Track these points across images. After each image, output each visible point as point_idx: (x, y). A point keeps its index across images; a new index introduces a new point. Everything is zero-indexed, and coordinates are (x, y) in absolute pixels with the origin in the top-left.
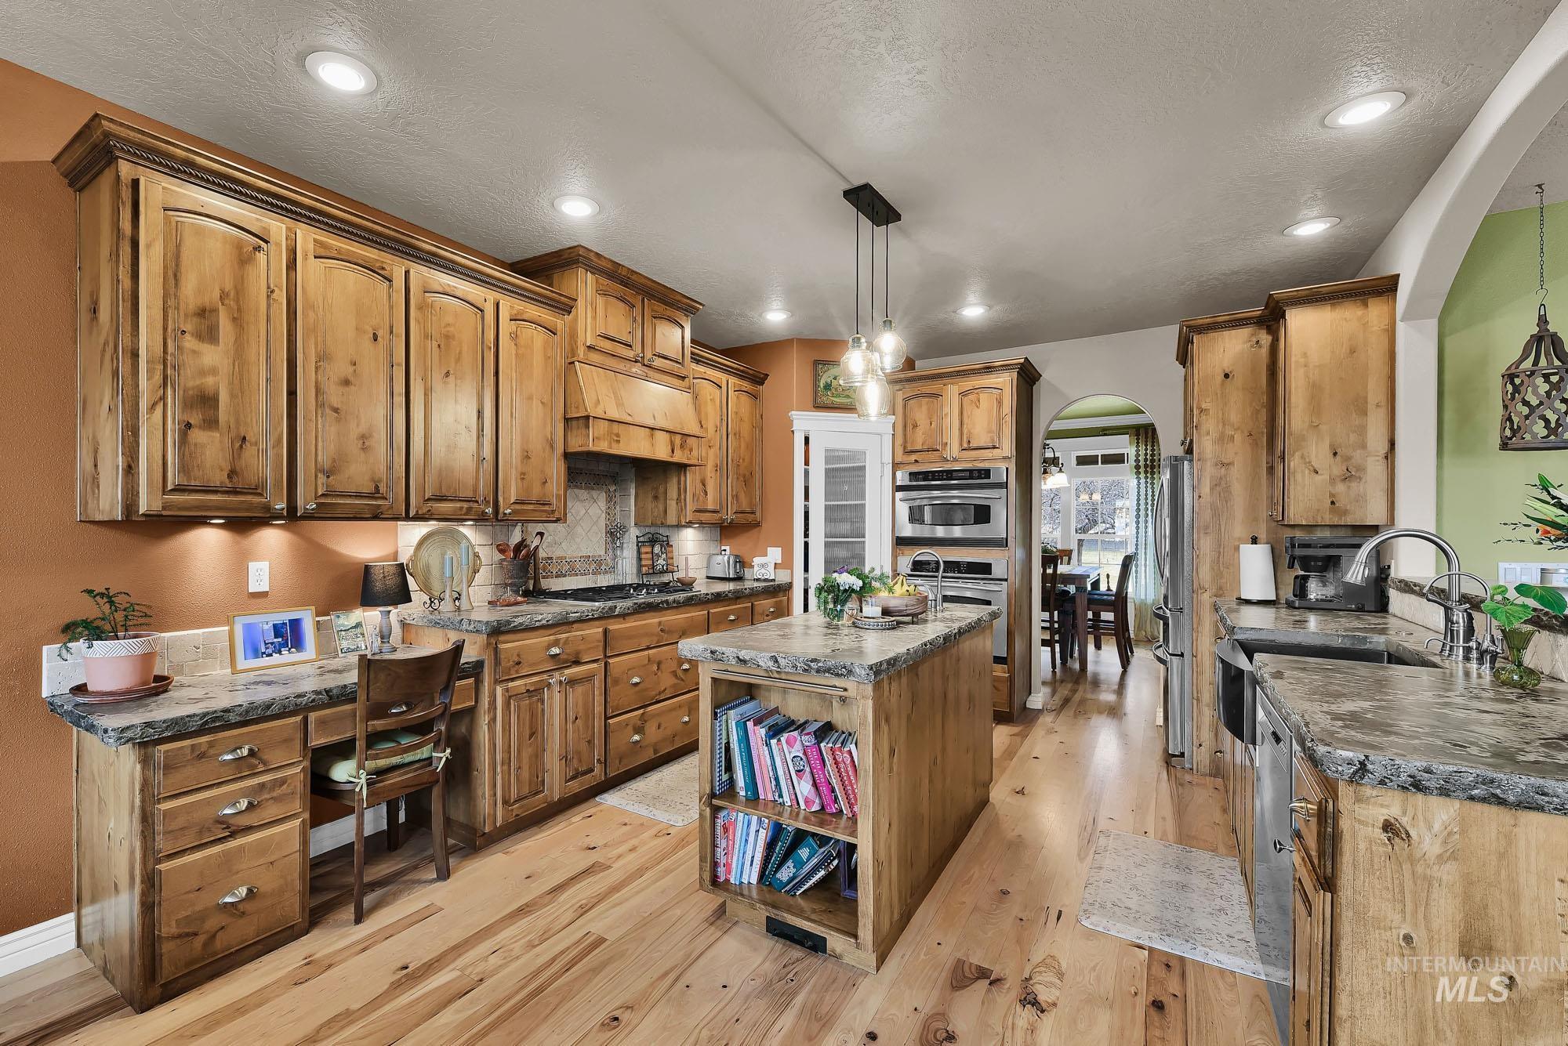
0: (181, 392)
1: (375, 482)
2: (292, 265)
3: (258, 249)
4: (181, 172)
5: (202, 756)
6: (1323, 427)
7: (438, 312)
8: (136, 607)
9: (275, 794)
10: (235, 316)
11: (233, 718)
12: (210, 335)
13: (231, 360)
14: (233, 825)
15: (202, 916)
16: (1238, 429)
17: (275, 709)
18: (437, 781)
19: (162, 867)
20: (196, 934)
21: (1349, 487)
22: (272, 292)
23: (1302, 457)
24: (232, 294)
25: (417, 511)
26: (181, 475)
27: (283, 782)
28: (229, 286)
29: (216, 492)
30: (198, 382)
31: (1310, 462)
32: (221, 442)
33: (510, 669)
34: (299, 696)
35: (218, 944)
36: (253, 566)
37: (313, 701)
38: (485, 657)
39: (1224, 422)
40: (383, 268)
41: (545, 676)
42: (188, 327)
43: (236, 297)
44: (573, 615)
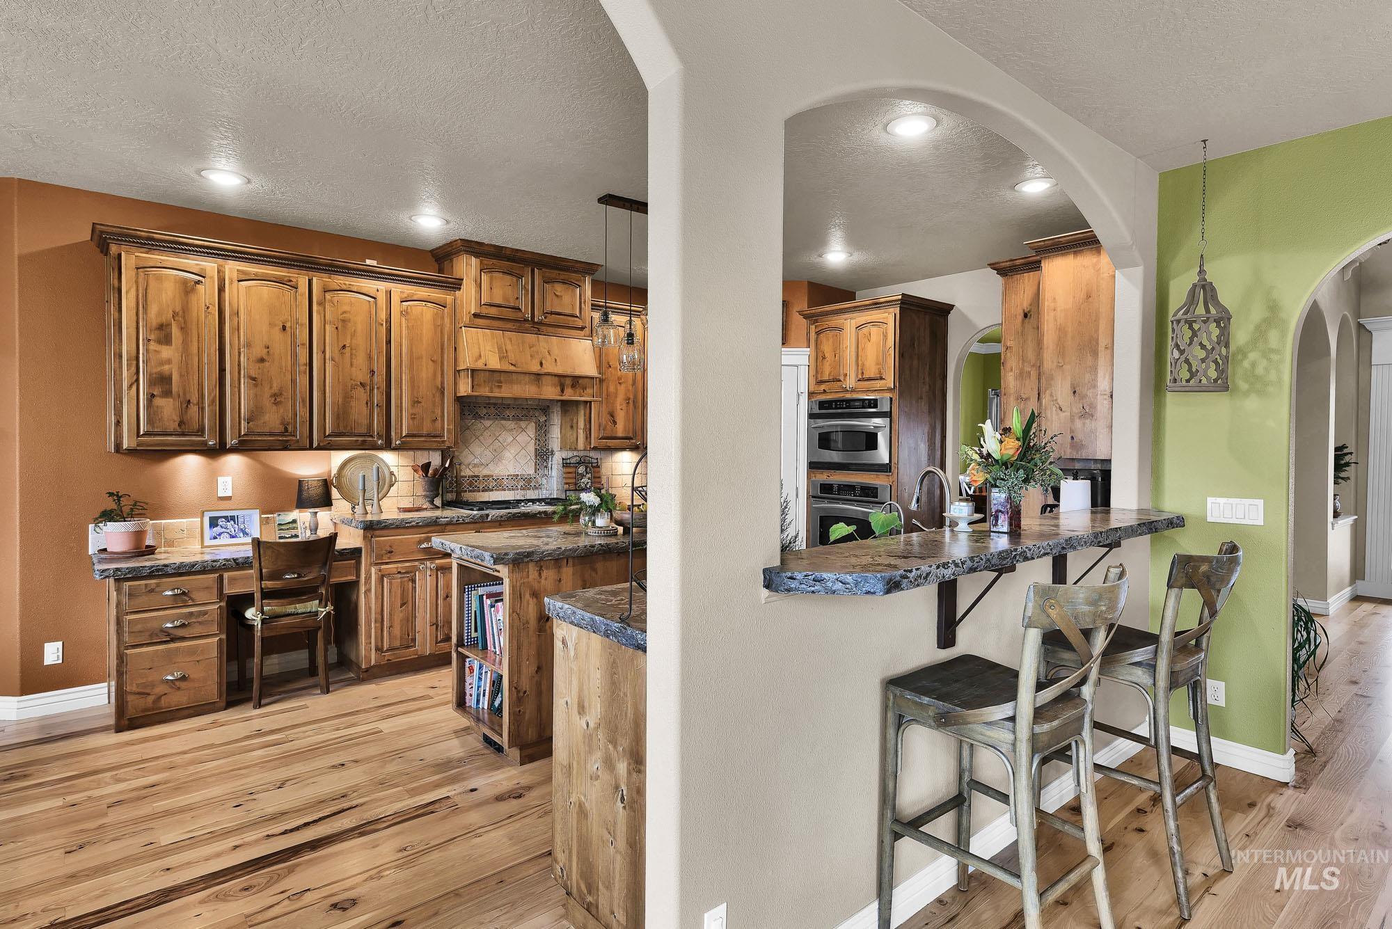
0: (148, 376)
1: (284, 425)
2: (221, 290)
3: (198, 282)
4: (147, 245)
5: (152, 591)
6: (1067, 367)
7: (336, 304)
8: (138, 504)
9: (200, 620)
10: (183, 326)
11: (170, 571)
12: (166, 340)
13: (180, 354)
14: (172, 634)
15: (153, 685)
16: (1033, 366)
17: (197, 568)
18: (320, 628)
19: (128, 652)
20: (149, 694)
21: (1084, 424)
22: (208, 308)
23: (1051, 395)
24: (181, 313)
25: (319, 444)
26: (148, 425)
27: (205, 613)
28: (178, 309)
29: (171, 435)
30: (159, 369)
31: (1056, 400)
32: (174, 405)
33: (382, 556)
34: (214, 561)
35: (163, 702)
36: (220, 480)
37: (224, 565)
38: (363, 546)
39: (1024, 359)
40: (291, 281)
41: (417, 563)
42: (152, 337)
43: (183, 315)
44: (443, 520)
